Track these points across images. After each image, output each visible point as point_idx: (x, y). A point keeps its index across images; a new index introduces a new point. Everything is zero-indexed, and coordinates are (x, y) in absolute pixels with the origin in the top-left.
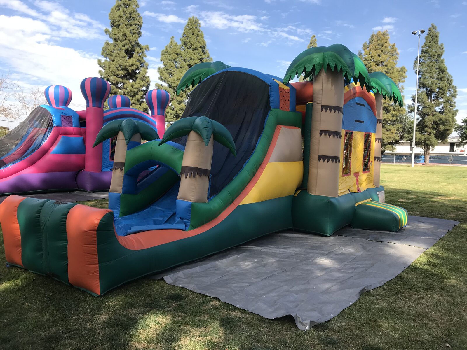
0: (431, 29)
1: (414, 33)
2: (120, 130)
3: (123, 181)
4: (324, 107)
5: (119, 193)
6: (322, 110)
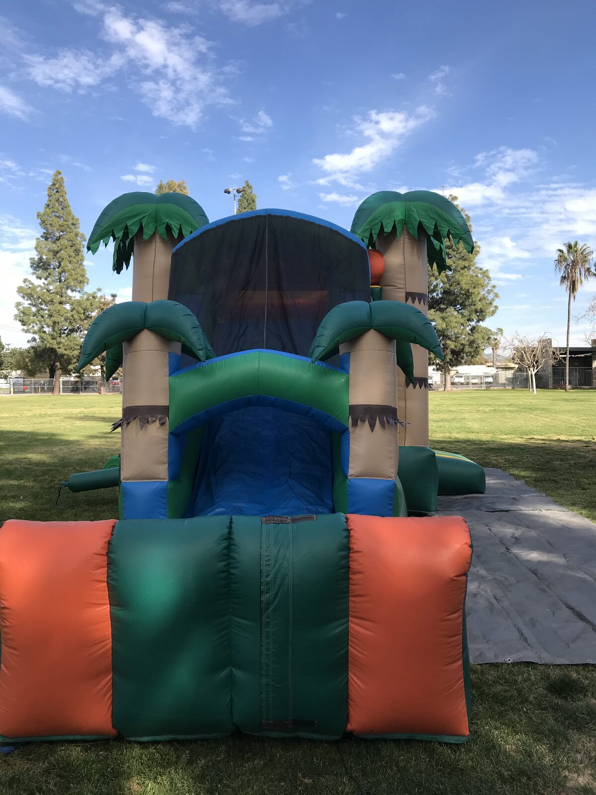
0: (246, 189)
1: (227, 192)
2: (145, 328)
3: (167, 449)
4: (410, 295)
5: (162, 480)
6: (407, 300)
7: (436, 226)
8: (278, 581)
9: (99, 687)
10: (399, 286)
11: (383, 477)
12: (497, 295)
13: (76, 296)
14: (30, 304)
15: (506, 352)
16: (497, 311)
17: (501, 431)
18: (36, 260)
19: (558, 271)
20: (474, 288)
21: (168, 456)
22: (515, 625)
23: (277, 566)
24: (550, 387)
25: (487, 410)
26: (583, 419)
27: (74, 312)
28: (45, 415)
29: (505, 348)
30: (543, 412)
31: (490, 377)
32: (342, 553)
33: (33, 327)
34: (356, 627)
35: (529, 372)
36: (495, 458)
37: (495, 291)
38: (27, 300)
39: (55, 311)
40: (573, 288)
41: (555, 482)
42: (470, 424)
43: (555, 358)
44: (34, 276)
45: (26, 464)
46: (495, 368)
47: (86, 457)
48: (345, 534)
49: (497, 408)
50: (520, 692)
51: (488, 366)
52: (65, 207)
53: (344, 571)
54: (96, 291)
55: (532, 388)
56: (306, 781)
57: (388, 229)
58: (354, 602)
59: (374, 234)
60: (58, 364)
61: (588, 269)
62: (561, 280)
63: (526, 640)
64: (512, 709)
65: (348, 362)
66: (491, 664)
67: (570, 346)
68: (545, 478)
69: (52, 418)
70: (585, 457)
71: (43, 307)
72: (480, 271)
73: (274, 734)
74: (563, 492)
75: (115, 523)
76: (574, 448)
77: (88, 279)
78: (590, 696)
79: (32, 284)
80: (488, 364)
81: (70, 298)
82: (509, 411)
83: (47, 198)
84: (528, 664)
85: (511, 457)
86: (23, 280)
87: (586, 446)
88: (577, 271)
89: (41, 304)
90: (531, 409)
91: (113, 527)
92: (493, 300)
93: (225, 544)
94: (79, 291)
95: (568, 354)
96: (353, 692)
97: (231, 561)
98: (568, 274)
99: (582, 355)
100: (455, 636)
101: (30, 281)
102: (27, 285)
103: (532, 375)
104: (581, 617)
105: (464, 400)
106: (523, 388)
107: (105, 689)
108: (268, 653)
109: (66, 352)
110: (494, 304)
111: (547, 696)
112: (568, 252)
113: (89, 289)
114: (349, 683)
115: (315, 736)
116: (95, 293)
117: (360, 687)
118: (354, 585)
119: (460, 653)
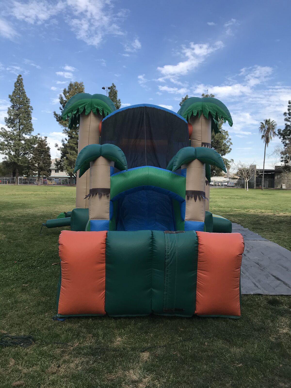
0: (112, 87)
1: (104, 88)
2: (101, 155)
3: (109, 207)
4: (203, 144)
5: (107, 220)
6: (202, 146)
7: (216, 114)
8: (172, 255)
9: (100, 295)
10: (199, 139)
11: (200, 221)
12: (231, 144)
13: (27, 137)
14: (4, 140)
15: (235, 171)
16: (231, 151)
17: (234, 207)
18: (8, 118)
19: (260, 133)
20: (221, 139)
21: (110, 210)
22: (252, 282)
23: (172, 249)
24: (255, 188)
25: (227, 197)
26: (271, 203)
27: (26, 145)
28: (15, 195)
29: (234, 169)
30: (253, 199)
31: (226, 182)
32: (196, 245)
33: (6, 151)
34: (200, 274)
35: (245, 180)
36: (233, 219)
37: (231, 141)
38: (3, 138)
39: (17, 144)
40: (267, 141)
41: (262, 229)
42: (219, 204)
43: (258, 174)
44: (7, 127)
45: (16, 216)
46: (228, 178)
47: (44, 214)
48: (196, 238)
49: (231, 197)
50: (258, 304)
51: (225, 177)
52: (24, 93)
53: (196, 252)
54: (37, 135)
55: (246, 188)
56: (182, 330)
57: (195, 114)
58: (199, 264)
59: (189, 116)
60: (17, 170)
61: (275, 132)
62: (262, 137)
63: (258, 287)
64: (255, 309)
65: (186, 172)
66: (245, 295)
67: (265, 169)
68: (257, 228)
69: (20, 196)
70: (274, 219)
71: (11, 142)
72: (224, 132)
73: (166, 315)
74: (266, 233)
75: (107, 232)
76: (268, 215)
77: (33, 129)
78: (284, 305)
79: (5, 130)
80: (225, 176)
81: (24, 137)
82: (237, 198)
83: (14, 88)
84: (259, 294)
85: (241, 218)
86: (1, 128)
87: (274, 215)
88: (270, 133)
89: (10, 140)
90: (247, 198)
91: (107, 233)
92: (229, 146)
93: (151, 241)
94: (29, 135)
95: (264, 172)
96: (198, 298)
97: (153, 247)
98: (265, 134)
99: (270, 173)
100: (237, 278)
101: (4, 129)
102: (3, 131)
103: (246, 182)
104: (278, 279)
105: (214, 193)
106: (242, 188)
107: (103, 296)
108: (167, 282)
109: (22, 164)
110: (230, 147)
111: (268, 305)
112: (266, 124)
113: (34, 134)
114: (197, 295)
115: (182, 316)
116: (36, 136)
117: (201, 297)
118: (200, 257)
119: (238, 285)
